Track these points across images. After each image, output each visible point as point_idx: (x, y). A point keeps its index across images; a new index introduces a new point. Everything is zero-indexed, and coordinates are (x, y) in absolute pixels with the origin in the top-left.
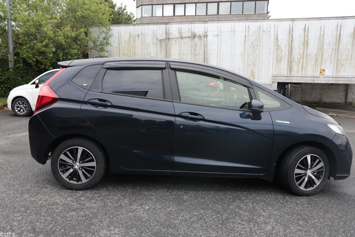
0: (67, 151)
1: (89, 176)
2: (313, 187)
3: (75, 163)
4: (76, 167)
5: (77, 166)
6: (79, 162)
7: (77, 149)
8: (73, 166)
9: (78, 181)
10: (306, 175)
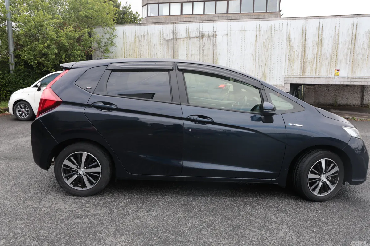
0: (71, 156)
2: (327, 192)
3: (79, 168)
4: (81, 173)
5: (81, 171)
6: (84, 168)
7: (81, 154)
8: (77, 172)
9: (82, 187)
10: (320, 179)
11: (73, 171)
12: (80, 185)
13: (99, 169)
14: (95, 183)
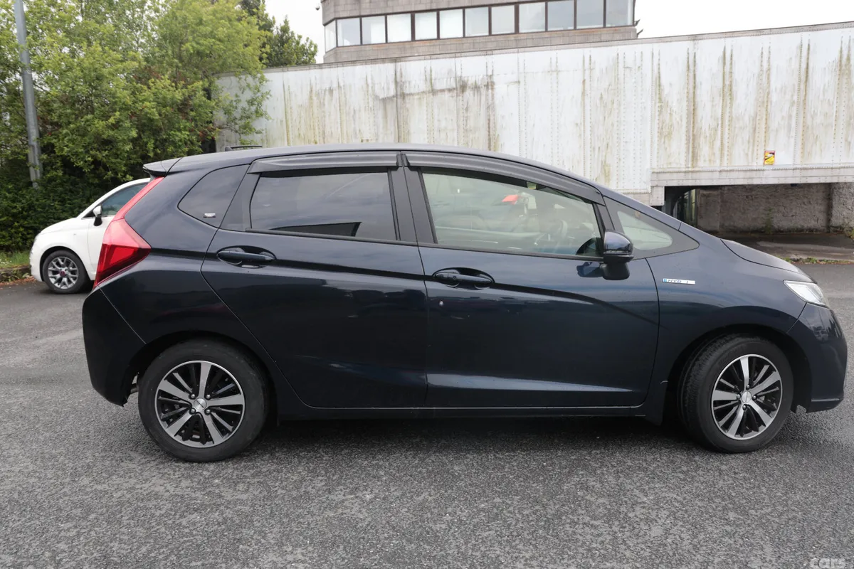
0: (174, 371)
1: (230, 428)
2: (757, 431)
3: (194, 399)
4: (198, 408)
5: (200, 405)
6: (205, 397)
7: (198, 366)
8: (189, 407)
9: (203, 441)
10: (739, 403)
11: (181, 405)
12: (198, 437)
13: (238, 399)
14: (231, 430)
